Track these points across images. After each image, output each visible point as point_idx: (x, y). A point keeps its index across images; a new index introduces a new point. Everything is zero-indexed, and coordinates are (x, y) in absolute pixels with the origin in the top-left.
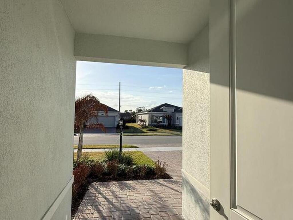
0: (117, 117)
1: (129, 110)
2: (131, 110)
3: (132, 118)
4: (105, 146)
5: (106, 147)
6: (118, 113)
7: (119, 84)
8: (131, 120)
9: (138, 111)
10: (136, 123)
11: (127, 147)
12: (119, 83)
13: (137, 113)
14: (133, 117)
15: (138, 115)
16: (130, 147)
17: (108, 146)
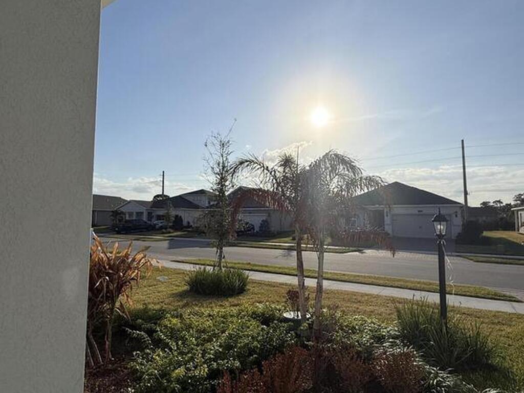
0: (456, 216)
1: (492, 202)
2: (499, 202)
3: (502, 219)
4: (419, 283)
5: (419, 285)
6: (458, 208)
7: (461, 146)
8: (500, 223)
9: (519, 202)
10: (516, 232)
11: (479, 295)
12: (461, 143)
13: (516, 206)
14: (505, 216)
15: (518, 211)
16: (490, 296)
17: (425, 284)
